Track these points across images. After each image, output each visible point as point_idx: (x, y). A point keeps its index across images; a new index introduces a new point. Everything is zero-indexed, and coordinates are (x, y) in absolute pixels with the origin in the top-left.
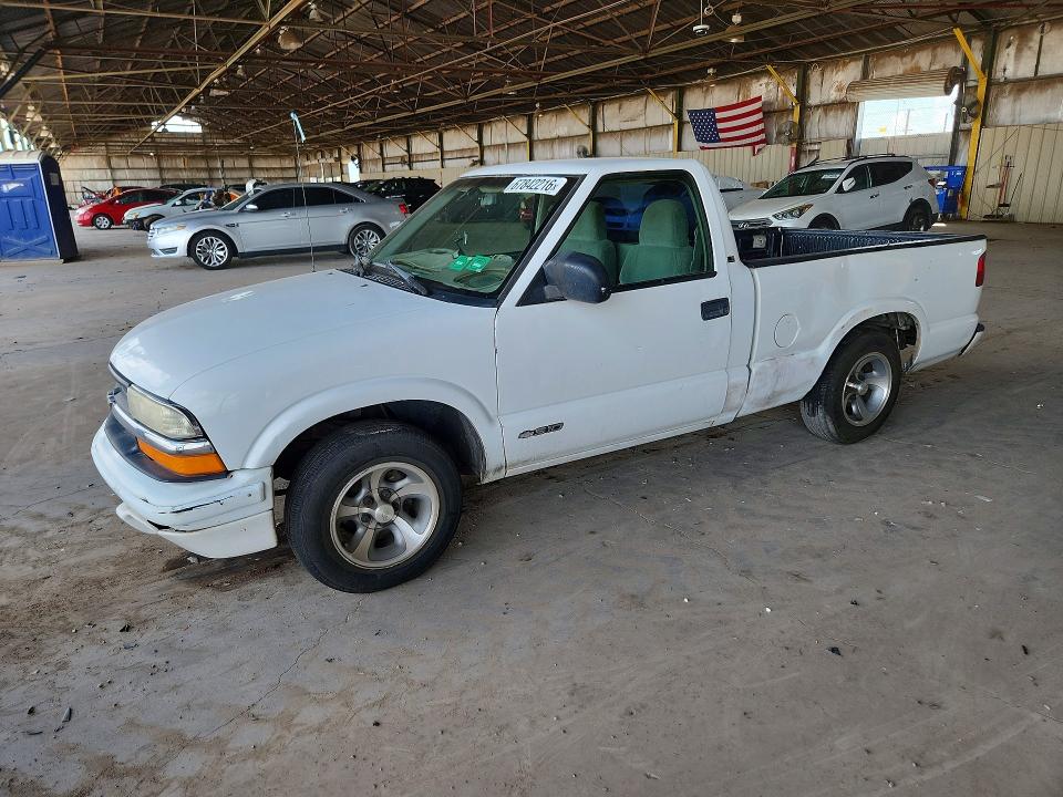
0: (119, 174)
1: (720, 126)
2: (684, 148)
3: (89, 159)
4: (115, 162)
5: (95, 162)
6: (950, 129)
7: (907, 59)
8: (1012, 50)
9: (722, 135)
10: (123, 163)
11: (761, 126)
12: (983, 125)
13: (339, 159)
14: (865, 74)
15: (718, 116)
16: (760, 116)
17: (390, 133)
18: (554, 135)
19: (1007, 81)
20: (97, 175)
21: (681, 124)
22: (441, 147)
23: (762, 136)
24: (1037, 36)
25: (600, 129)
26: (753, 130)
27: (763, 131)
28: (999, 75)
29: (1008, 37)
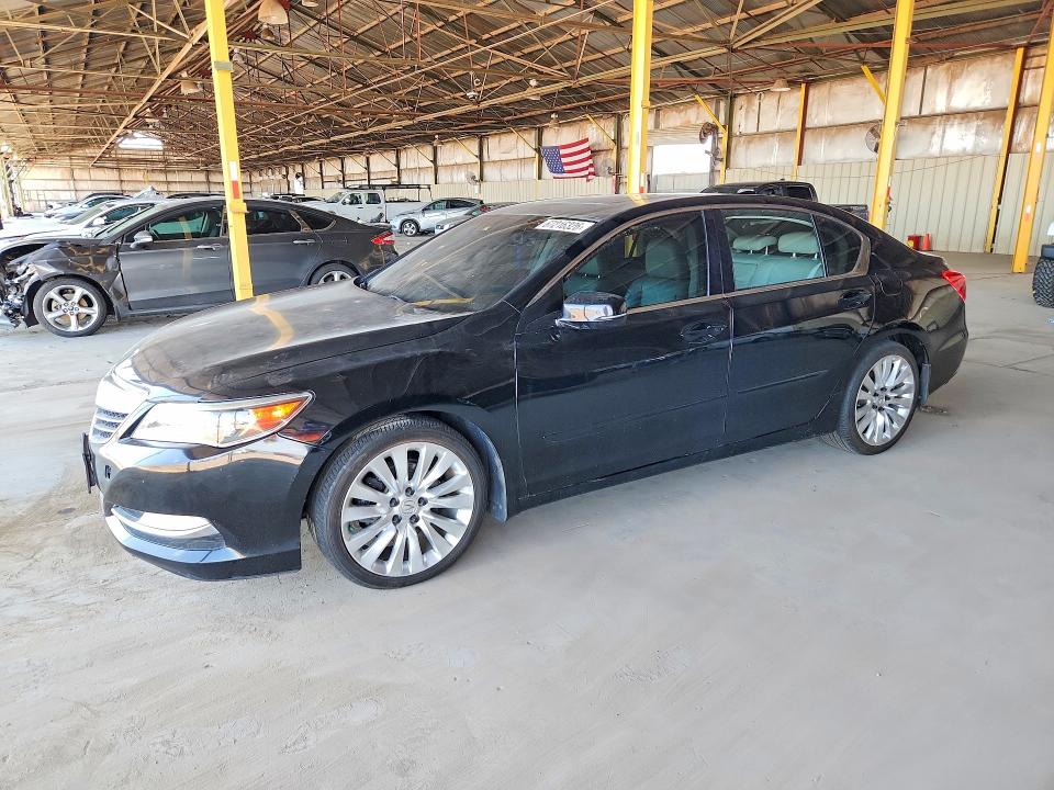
0: (81, 185)
1: (564, 160)
2: (543, 176)
3: (52, 171)
4: (77, 174)
5: (58, 174)
6: (708, 170)
7: (682, 114)
8: (743, 111)
9: (566, 168)
10: (85, 175)
11: (590, 161)
12: (727, 167)
13: (286, 176)
14: (656, 124)
15: (562, 152)
16: (588, 154)
17: (326, 155)
18: (453, 162)
19: (741, 135)
20: (61, 185)
21: (540, 156)
22: (368, 168)
23: (592, 170)
24: (757, 102)
25: (485, 158)
26: (585, 164)
27: (591, 165)
28: (736, 130)
29: (740, 101)
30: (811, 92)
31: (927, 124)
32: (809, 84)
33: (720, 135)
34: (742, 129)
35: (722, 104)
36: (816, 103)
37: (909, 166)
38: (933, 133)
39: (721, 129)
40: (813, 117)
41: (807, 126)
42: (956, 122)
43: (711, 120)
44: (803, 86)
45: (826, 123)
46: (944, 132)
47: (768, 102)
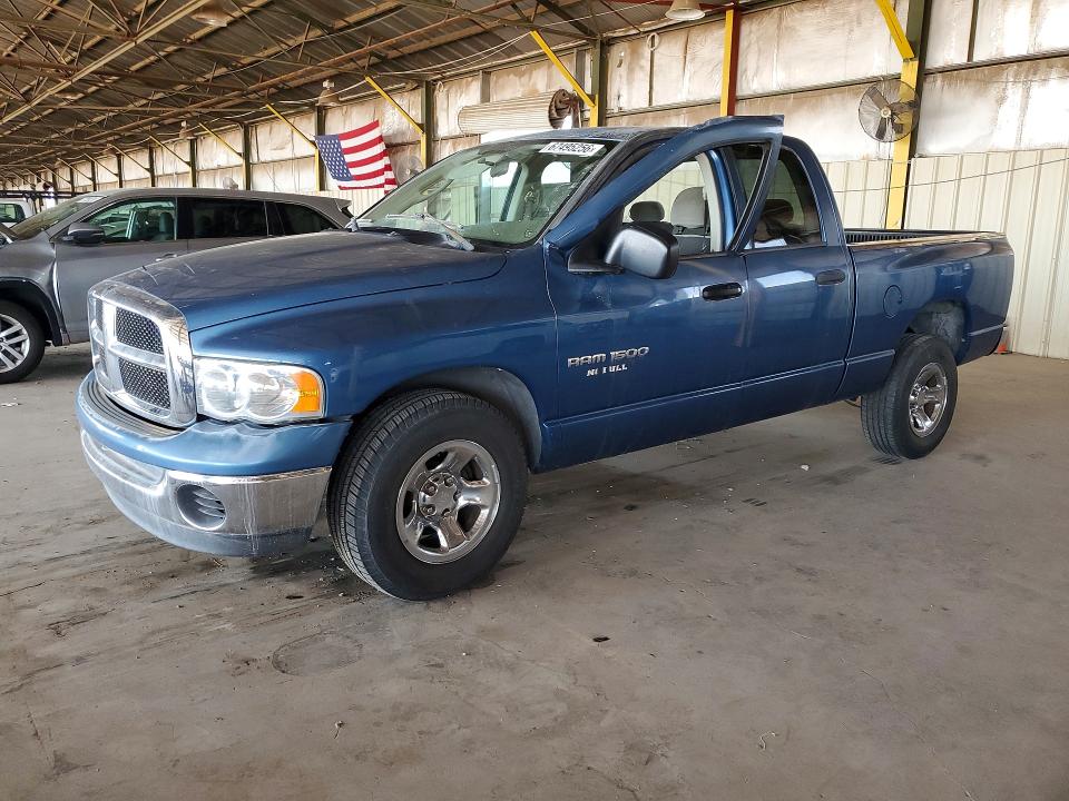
1: (349, 158)
2: (327, 186)
7: (525, 79)
8: (623, 70)
9: (354, 171)
11: (386, 161)
14: (485, 97)
15: (345, 144)
16: (382, 147)
18: (215, 166)
19: (623, 113)
21: (321, 154)
23: (390, 175)
24: (647, 51)
25: (254, 158)
26: (379, 165)
27: (388, 168)
28: (613, 105)
29: (619, 52)
30: (746, 28)
31: (986, 83)
32: (741, 13)
33: (587, 115)
34: (625, 104)
35: (588, 59)
36: (754, 48)
37: (949, 170)
38: (1001, 101)
39: (588, 104)
40: (750, 73)
41: (740, 92)
42: (1054, 74)
43: (570, 87)
44: (730, 15)
45: (774, 87)
46: (1027, 96)
47: (668, 51)
